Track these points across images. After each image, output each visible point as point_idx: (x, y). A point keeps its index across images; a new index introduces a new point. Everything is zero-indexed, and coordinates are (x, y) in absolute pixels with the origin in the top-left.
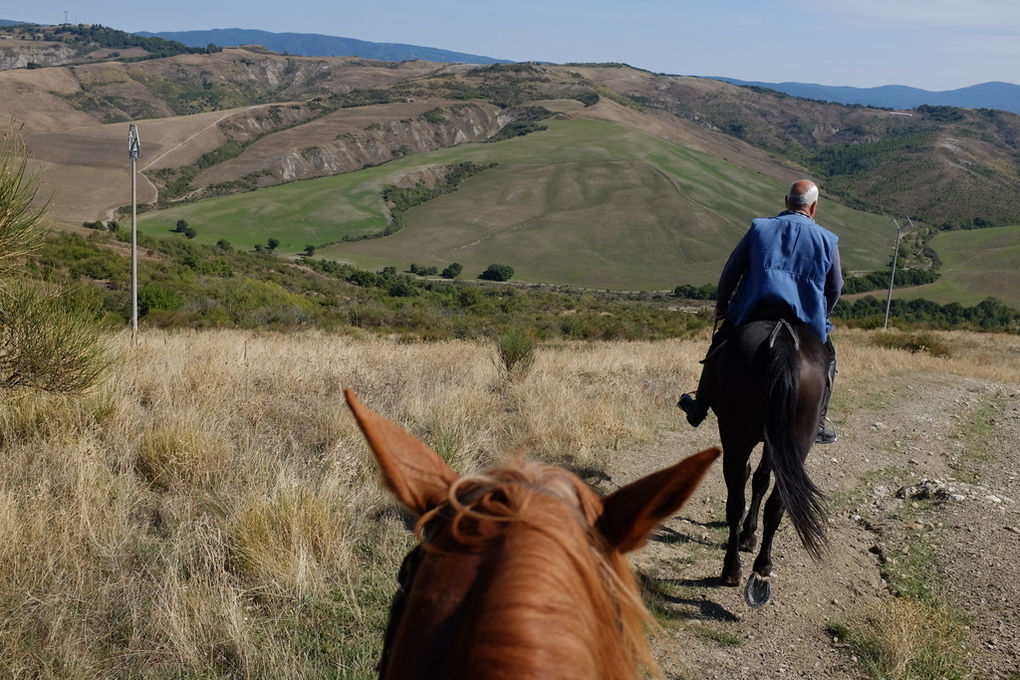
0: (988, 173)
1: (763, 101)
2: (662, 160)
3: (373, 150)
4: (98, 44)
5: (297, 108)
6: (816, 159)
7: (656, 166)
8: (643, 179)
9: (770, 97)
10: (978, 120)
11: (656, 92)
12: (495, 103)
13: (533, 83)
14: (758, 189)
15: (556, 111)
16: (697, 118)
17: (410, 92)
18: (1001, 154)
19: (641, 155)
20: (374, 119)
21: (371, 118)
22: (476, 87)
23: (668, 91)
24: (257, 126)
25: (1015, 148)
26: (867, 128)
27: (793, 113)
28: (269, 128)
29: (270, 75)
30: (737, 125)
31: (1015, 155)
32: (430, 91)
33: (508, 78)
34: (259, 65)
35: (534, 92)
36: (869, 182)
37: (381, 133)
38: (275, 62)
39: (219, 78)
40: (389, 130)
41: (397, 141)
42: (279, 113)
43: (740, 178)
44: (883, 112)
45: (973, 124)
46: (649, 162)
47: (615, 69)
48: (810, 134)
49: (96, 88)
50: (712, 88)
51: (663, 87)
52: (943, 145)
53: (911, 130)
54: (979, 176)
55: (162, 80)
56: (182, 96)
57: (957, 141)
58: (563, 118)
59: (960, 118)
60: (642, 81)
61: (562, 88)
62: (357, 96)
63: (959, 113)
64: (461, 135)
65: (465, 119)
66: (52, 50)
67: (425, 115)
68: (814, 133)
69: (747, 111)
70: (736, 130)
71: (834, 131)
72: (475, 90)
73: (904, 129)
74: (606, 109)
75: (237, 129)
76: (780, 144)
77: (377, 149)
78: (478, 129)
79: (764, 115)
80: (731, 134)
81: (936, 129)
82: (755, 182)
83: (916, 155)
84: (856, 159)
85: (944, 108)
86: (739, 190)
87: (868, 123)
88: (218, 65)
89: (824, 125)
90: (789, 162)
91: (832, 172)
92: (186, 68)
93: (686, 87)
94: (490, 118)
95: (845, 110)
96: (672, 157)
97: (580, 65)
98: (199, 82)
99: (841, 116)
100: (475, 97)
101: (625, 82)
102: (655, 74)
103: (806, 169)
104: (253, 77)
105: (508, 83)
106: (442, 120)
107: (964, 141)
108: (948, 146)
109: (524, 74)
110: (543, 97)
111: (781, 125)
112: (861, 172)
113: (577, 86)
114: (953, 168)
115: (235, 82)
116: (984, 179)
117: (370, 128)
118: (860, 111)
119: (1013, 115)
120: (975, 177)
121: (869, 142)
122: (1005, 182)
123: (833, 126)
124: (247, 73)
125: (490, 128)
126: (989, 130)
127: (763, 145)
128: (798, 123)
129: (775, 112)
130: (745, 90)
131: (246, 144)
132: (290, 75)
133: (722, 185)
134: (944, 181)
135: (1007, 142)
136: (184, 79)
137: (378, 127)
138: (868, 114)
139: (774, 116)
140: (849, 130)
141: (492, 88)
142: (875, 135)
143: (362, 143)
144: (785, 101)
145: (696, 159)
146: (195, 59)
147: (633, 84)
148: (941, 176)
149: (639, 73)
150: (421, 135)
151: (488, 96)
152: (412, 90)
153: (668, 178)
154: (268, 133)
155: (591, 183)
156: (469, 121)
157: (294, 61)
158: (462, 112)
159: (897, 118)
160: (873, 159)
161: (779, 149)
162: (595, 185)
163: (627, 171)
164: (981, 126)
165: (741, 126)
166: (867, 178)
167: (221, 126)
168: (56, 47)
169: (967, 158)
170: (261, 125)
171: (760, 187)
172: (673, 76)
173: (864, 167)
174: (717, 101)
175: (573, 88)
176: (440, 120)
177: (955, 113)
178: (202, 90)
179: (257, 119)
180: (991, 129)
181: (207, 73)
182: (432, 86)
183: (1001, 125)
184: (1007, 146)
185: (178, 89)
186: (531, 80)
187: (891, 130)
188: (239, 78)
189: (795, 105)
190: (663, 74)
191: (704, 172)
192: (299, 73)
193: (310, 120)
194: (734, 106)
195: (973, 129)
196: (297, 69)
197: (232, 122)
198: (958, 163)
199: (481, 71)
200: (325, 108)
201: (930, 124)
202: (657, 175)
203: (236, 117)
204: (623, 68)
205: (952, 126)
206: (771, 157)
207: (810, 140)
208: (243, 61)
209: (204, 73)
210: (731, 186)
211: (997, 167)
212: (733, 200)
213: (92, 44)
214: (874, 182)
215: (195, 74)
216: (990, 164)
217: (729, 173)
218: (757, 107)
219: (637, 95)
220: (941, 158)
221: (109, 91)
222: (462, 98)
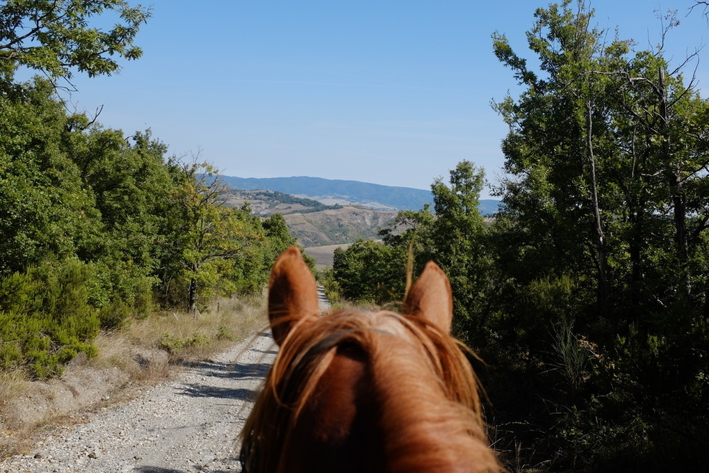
4: (279, 201)
39: (345, 222)
49: (294, 226)
55: (320, 222)
56: (330, 231)
66: (259, 205)
98: (336, 224)
104: (359, 221)
132: (376, 220)
146: (332, 212)
168: (261, 203)
181: (340, 219)
185: (328, 227)
192: (380, 220)
196: (379, 217)
209: (338, 219)
213: (276, 201)
221: (300, 228)
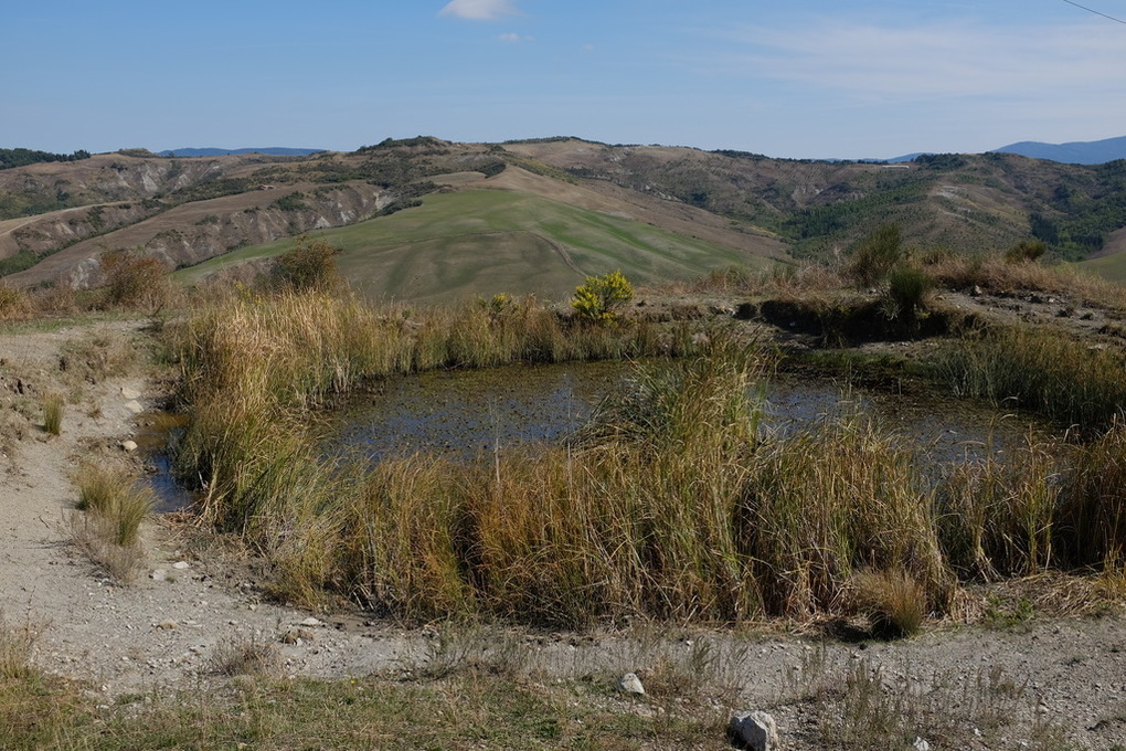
0: (991, 220)
1: (736, 165)
2: (557, 229)
3: (203, 248)
5: (127, 207)
6: (790, 223)
7: (548, 236)
8: (523, 252)
9: (745, 161)
10: (982, 165)
11: (605, 163)
12: (375, 183)
13: (428, 157)
14: (684, 255)
15: (441, 184)
16: (648, 188)
17: (272, 179)
18: (1008, 199)
19: (530, 224)
20: (211, 212)
21: (209, 211)
22: (357, 166)
23: (623, 163)
24: (70, 231)
25: (1026, 193)
26: (854, 184)
27: (770, 175)
28: (85, 233)
29: (146, 180)
30: (699, 192)
31: (1024, 200)
32: (298, 176)
33: (399, 154)
34: (134, 170)
35: (428, 167)
36: (846, 242)
37: (217, 228)
38: (156, 166)
40: (228, 223)
41: (236, 235)
42: (101, 215)
43: (662, 244)
44: (876, 167)
45: (976, 169)
46: (539, 232)
47: (561, 143)
48: (788, 196)
50: (675, 156)
51: (617, 159)
52: (939, 194)
53: (905, 182)
54: (979, 224)
57: (957, 188)
58: (448, 191)
59: (961, 164)
60: (591, 153)
61: (463, 159)
62: (207, 188)
63: (960, 159)
64: (323, 222)
65: (331, 204)
67: (279, 202)
68: (793, 196)
69: (715, 178)
70: (699, 199)
71: (818, 192)
72: (354, 170)
73: (897, 181)
74: (510, 179)
75: (38, 236)
76: (750, 210)
77: (208, 246)
78: (347, 214)
79: (734, 180)
80: (692, 204)
81: (932, 178)
82: (683, 247)
83: (904, 206)
84: (834, 217)
85: (945, 155)
86: (655, 258)
87: (855, 179)
88: (80, 174)
89: (807, 185)
90: (754, 228)
91: (805, 235)
92: (35, 178)
93: (643, 156)
94: (365, 201)
95: (833, 167)
96: (572, 224)
97: (521, 142)
99: (827, 174)
100: (353, 178)
101: (569, 156)
102: (610, 146)
103: (774, 234)
105: (397, 159)
106: (301, 207)
107: (965, 188)
108: (945, 194)
109: (421, 148)
110: (438, 172)
111: (756, 190)
112: (839, 232)
113: (481, 156)
114: (947, 216)
115: (100, 191)
116: (984, 226)
117: (204, 222)
118: (849, 167)
119: (1022, 157)
120: (973, 225)
121: (856, 198)
122: (1011, 228)
123: (817, 186)
124: (117, 179)
125: (364, 213)
126: (995, 175)
127: (729, 213)
128: (775, 186)
129: (749, 177)
130: (716, 155)
131: (45, 254)
133: (633, 253)
134: (935, 232)
135: (1016, 187)
136: (32, 191)
137: (214, 220)
138: (856, 169)
139: (746, 181)
140: (833, 188)
141: (375, 166)
142: (863, 191)
143: (190, 241)
144: (761, 164)
145: (607, 225)
147: (577, 157)
148: (932, 227)
149: (590, 146)
150: (269, 225)
151: (369, 176)
152: (276, 175)
153: (556, 248)
154: (83, 239)
155: (452, 261)
156: (336, 205)
157: (180, 163)
158: (328, 196)
159: (890, 172)
160: (854, 216)
161: (748, 216)
162: (455, 263)
163: (504, 244)
164: (985, 171)
165: (704, 194)
166: (844, 237)
167: (16, 234)
169: (966, 205)
170: (74, 230)
171: (687, 253)
172: (628, 146)
173: (843, 226)
174: (679, 169)
175: (477, 158)
176: (297, 207)
177: (955, 160)
178: (55, 201)
179: (71, 224)
180: (997, 173)
182: (302, 170)
183: (1008, 169)
184: (1016, 191)
186: (426, 154)
187: (882, 184)
188: (105, 186)
189: (773, 167)
190: (619, 145)
191: (613, 239)
193: (140, 220)
194: (701, 172)
195: (977, 175)
197: (33, 229)
198: (955, 211)
199: (368, 149)
200: (164, 205)
201: (926, 173)
202: (542, 246)
203: (42, 224)
204: (571, 142)
205: (952, 173)
206: (733, 223)
207: (788, 204)
208: (114, 166)
210: (645, 253)
211: (1002, 214)
212: (645, 269)
214: (851, 241)
215: (49, 184)
216: (993, 211)
217: (648, 239)
218: (727, 172)
219: (578, 167)
220: (934, 207)
222: (336, 181)
